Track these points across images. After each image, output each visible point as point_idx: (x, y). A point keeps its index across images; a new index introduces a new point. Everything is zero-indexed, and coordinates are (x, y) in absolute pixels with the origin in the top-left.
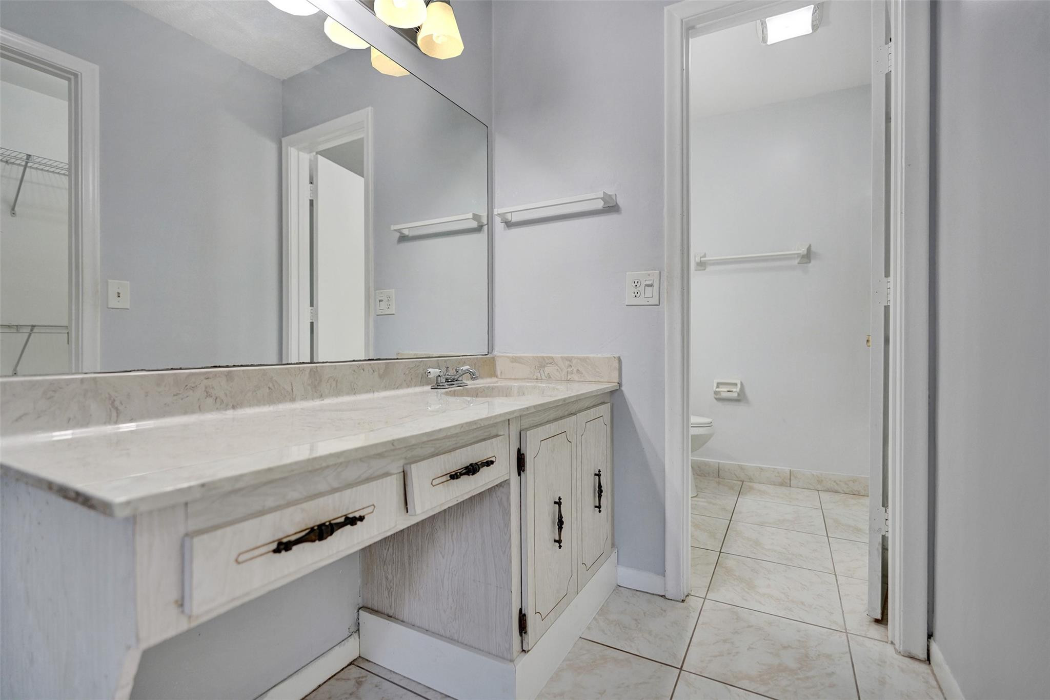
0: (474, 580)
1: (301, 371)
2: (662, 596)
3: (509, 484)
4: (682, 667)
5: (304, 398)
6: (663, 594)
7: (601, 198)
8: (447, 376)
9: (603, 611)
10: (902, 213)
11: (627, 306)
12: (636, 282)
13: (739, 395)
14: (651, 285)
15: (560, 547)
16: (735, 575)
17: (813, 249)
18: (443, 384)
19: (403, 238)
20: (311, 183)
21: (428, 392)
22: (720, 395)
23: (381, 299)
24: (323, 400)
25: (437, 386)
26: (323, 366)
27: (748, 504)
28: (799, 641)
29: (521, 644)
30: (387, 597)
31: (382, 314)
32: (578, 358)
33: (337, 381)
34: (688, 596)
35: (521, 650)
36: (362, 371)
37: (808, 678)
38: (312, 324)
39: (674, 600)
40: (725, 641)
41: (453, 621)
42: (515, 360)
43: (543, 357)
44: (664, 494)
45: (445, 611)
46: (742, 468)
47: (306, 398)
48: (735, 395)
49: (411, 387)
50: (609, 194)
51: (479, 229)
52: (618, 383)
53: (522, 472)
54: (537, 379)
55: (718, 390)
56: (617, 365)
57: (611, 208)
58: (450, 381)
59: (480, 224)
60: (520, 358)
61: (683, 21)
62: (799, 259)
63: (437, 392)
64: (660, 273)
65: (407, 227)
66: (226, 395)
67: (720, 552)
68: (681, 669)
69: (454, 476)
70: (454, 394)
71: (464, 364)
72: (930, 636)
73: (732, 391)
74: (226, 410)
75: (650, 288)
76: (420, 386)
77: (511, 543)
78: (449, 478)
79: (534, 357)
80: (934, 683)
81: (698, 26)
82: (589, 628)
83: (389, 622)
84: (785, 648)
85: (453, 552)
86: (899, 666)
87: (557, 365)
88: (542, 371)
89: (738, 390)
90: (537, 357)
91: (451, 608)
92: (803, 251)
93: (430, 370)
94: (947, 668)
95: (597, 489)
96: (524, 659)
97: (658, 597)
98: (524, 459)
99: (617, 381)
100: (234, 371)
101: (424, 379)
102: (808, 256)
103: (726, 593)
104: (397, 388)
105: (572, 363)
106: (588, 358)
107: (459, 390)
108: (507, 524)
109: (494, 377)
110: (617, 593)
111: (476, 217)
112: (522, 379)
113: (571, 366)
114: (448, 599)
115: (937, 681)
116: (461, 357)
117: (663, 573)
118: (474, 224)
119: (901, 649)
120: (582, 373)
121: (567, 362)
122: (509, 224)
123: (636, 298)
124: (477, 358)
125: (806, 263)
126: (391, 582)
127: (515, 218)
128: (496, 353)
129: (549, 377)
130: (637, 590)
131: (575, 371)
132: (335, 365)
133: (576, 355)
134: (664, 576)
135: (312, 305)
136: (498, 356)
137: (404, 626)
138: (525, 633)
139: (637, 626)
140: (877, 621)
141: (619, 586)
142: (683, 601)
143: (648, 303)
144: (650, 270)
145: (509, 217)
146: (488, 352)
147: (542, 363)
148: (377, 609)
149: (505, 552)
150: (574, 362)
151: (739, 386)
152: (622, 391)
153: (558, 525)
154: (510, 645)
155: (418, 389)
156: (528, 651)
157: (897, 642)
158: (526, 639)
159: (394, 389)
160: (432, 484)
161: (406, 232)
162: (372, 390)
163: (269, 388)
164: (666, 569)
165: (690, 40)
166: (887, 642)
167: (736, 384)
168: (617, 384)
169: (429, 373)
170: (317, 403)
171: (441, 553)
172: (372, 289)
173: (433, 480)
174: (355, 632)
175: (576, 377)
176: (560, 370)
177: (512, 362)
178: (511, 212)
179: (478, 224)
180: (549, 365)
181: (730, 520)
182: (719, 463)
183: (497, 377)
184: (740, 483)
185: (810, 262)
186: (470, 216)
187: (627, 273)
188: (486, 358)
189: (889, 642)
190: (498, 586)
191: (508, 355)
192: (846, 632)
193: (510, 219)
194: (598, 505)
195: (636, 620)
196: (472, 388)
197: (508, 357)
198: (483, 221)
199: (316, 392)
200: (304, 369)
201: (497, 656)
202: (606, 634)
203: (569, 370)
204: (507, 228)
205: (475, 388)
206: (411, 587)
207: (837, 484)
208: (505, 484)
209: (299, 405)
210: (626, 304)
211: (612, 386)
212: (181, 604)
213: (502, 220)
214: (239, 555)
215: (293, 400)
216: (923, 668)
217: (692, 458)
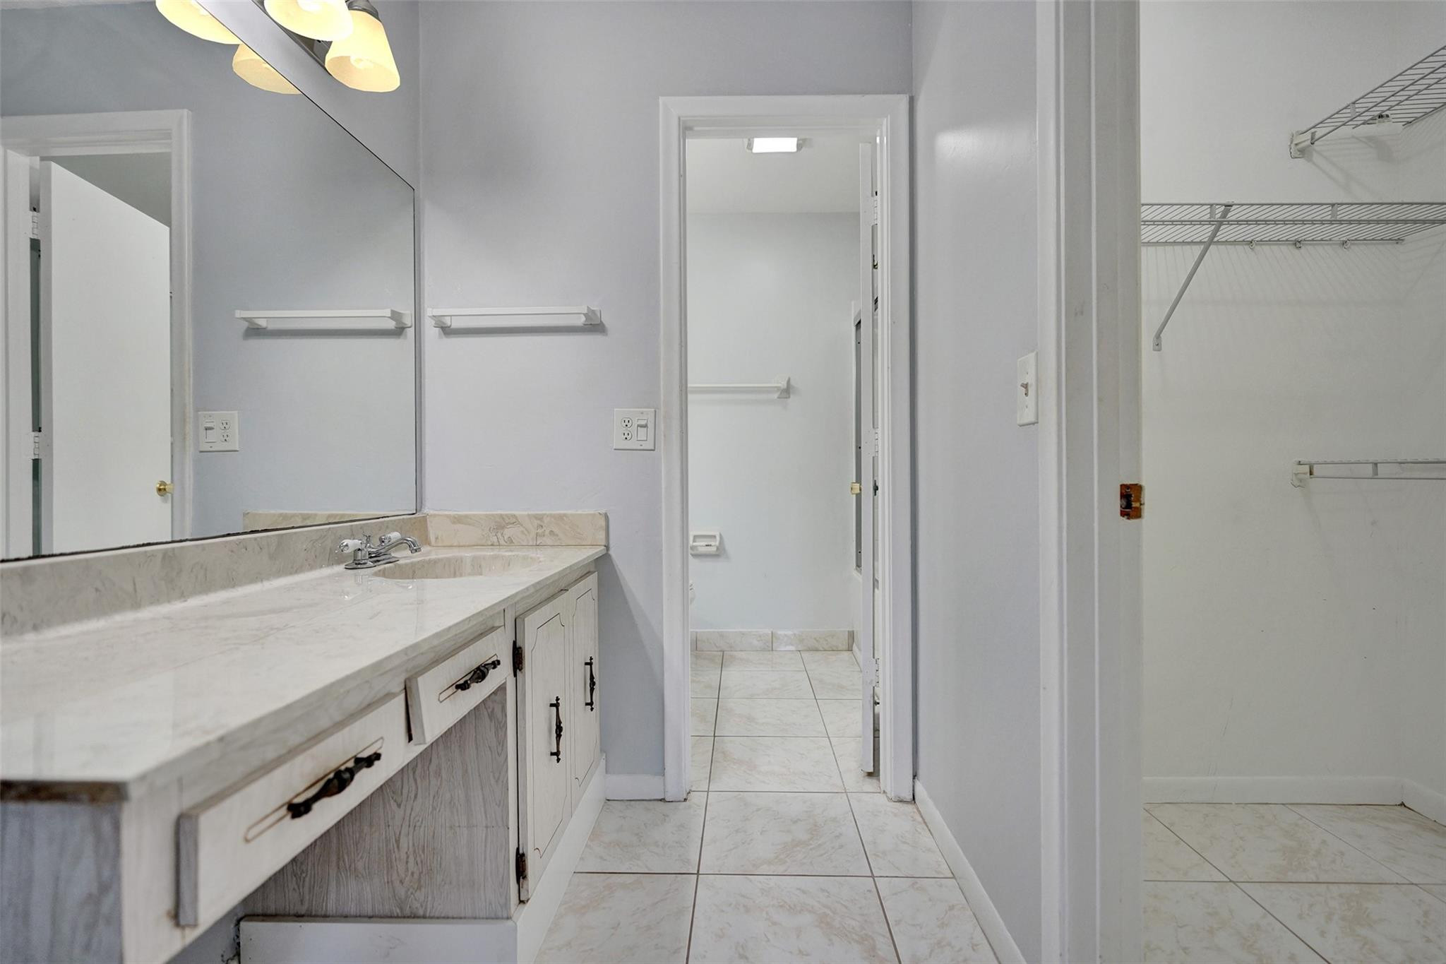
0: (451, 827)
1: (149, 557)
2: (661, 800)
3: (505, 689)
4: (698, 871)
5: (155, 600)
6: (662, 797)
7: (583, 314)
8: (369, 550)
9: (595, 834)
10: (888, 368)
11: (615, 449)
12: (627, 421)
13: (718, 549)
14: (645, 426)
15: (558, 760)
16: (735, 759)
17: (792, 382)
18: (366, 561)
19: (255, 331)
20: (35, 210)
21: (339, 575)
22: (697, 550)
23: (209, 425)
24: (185, 601)
25: (356, 564)
26: (182, 548)
27: (733, 676)
28: (807, 812)
29: (518, 895)
30: (294, 889)
31: (211, 449)
32: (551, 516)
33: (206, 570)
34: (689, 793)
35: (518, 902)
36: (244, 550)
37: (820, 845)
38: (36, 463)
39: (675, 802)
40: (737, 831)
41: (416, 891)
42: (458, 520)
43: (501, 516)
44: (663, 675)
45: (402, 882)
46: (722, 635)
47: (158, 600)
48: (714, 549)
49: (316, 569)
50: (592, 309)
51: (399, 331)
52: (605, 546)
53: (518, 671)
54: (492, 545)
55: (695, 544)
56: (603, 523)
57: (594, 327)
58: (376, 557)
59: (401, 326)
60: (466, 516)
61: (681, 119)
62: (779, 393)
63: (356, 575)
64: (655, 411)
65: (263, 317)
66: (21, 609)
67: (715, 736)
68: (698, 874)
69: (463, 686)
70: (383, 574)
71: (388, 528)
72: (915, 776)
73: (711, 545)
74: (22, 634)
75: (642, 429)
76: (328, 565)
77: (507, 766)
78: (455, 690)
79: (487, 516)
80: (920, 819)
81: (696, 128)
82: (582, 859)
83: (301, 924)
84: (795, 822)
85: (416, 797)
86: (892, 812)
87: (522, 525)
88: (499, 535)
89: (717, 543)
90: (493, 515)
91: (413, 873)
92: (783, 384)
93: (346, 542)
94: (930, 803)
95: (588, 681)
96: (524, 910)
97: (656, 802)
98: (521, 654)
99: (604, 543)
100: (34, 567)
101: (335, 557)
102: (787, 391)
103: (729, 780)
104: (296, 572)
105: (543, 522)
106: (565, 515)
107: (390, 568)
108: (502, 742)
109: (426, 544)
110: (608, 809)
111: (395, 316)
112: (468, 546)
113: (542, 526)
114: (407, 862)
115: (922, 817)
116: (381, 520)
117: (662, 772)
118: (391, 325)
119: (893, 795)
120: (557, 535)
121: (535, 521)
122: (447, 331)
123: (626, 441)
124: (403, 519)
125: (785, 398)
126: (302, 863)
127: (456, 324)
128: (427, 510)
129: (510, 541)
130: (631, 800)
131: (547, 532)
132: (203, 545)
133: (548, 513)
134: (664, 775)
135: (37, 428)
136: (431, 516)
137: (330, 922)
138: (525, 877)
139: (640, 841)
140: (870, 774)
141: (608, 800)
142: (685, 800)
143: (641, 448)
144: (644, 408)
145: (448, 321)
146: (416, 510)
147: (501, 524)
148: (274, 912)
149: (499, 779)
150: (546, 520)
151: (718, 538)
152: (610, 555)
153: (556, 732)
154: (506, 899)
155: (326, 571)
156: (527, 901)
157: (888, 790)
158: (525, 886)
159: (291, 574)
160: (439, 700)
161: (263, 323)
162: (258, 577)
163: (97, 590)
164: (666, 767)
165: (687, 140)
166: (880, 793)
167: (715, 537)
168: (603, 547)
169: (347, 545)
170: (177, 606)
171: (395, 801)
172: (190, 410)
173: (440, 694)
174: (232, 959)
175: (548, 541)
176: (526, 532)
177: (454, 523)
178: (451, 316)
179: (397, 324)
180: (511, 526)
181: (718, 698)
182: (697, 633)
183: (429, 544)
184: (721, 653)
185: (789, 397)
186: (388, 313)
187: (615, 409)
188: (415, 518)
189: (882, 792)
190: (489, 825)
191: (447, 513)
192: (846, 792)
193: (449, 324)
194: (589, 701)
195: (637, 834)
196: (406, 564)
197: (448, 516)
198: (406, 323)
199: (174, 589)
200: (153, 555)
201: (487, 918)
202: (605, 860)
203: (540, 531)
204: (443, 336)
205: (412, 563)
206: (341, 862)
207: (817, 641)
208: (502, 689)
209: (147, 613)
210: (614, 447)
211: (599, 550)
212: (176, 916)
213: (435, 324)
214: (250, 828)
215: (137, 605)
216: (909, 808)
217: (692, 630)
